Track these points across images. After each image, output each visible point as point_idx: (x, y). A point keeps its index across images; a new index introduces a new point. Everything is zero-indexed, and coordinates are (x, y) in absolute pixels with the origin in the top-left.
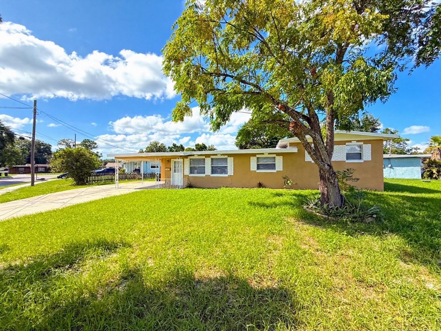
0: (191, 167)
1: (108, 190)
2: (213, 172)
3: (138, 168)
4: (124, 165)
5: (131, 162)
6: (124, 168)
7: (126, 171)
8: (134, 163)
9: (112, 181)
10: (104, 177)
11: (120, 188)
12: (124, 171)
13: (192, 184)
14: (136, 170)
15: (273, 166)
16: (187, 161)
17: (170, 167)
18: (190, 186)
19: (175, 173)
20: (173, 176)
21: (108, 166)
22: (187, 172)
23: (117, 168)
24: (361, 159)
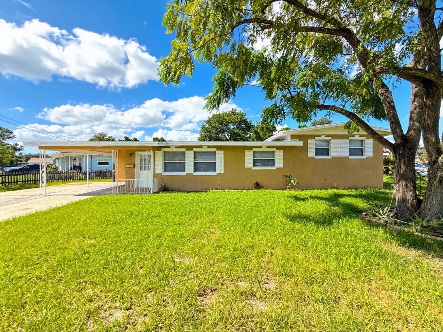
0: (165, 163)
1: (27, 199)
2: (196, 170)
3: (77, 165)
4: (57, 161)
5: (67, 157)
6: (57, 165)
7: (60, 169)
8: (71, 157)
9: (35, 183)
10: (20, 178)
11: (50, 194)
12: (56, 168)
13: (168, 186)
14: (75, 167)
15: (272, 162)
16: (160, 155)
17: (132, 162)
18: (165, 189)
19: (142, 172)
20: (139, 175)
21: (31, 162)
22: (160, 169)
23: (44, 164)
24: (362, 155)
